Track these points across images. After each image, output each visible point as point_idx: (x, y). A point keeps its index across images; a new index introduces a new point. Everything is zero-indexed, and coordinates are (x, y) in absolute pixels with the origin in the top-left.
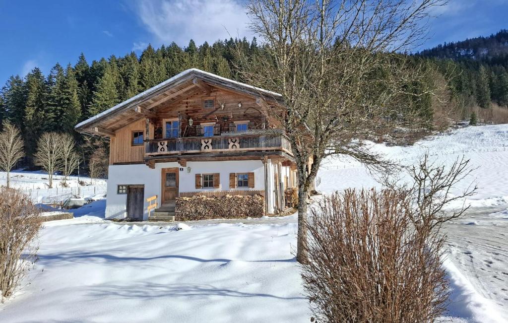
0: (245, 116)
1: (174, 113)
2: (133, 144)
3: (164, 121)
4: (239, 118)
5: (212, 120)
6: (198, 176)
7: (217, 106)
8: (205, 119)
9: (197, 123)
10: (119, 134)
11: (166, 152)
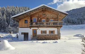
0: (53, 18)
1: (35, 16)
2: (25, 23)
3: (33, 18)
4: (51, 18)
5: (44, 18)
6: (41, 31)
7: (46, 15)
8: (43, 18)
9: (41, 19)
10: (21, 20)
11: (35, 25)
